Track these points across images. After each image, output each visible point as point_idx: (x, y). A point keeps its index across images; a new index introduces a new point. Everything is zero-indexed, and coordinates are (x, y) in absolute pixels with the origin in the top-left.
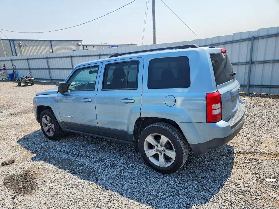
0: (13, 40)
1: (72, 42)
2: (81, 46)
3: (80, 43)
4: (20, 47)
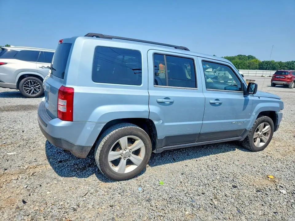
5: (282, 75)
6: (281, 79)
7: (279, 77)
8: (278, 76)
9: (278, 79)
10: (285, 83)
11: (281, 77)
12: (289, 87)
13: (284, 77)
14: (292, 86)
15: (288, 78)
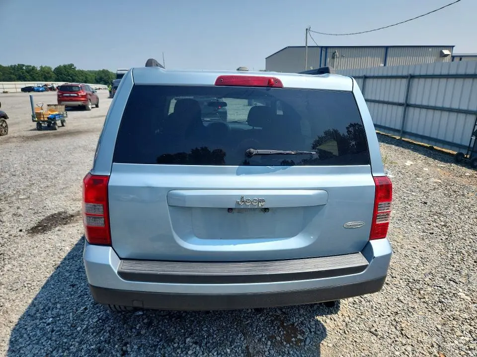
0: (327, 48)
1: (430, 49)
2: (448, 57)
3: (446, 52)
4: (333, 58)
5: (72, 92)
6: (74, 99)
7: (68, 95)
8: (68, 93)
9: (68, 99)
10: (79, 103)
11: (72, 95)
12: (87, 108)
13: (76, 95)
14: (90, 107)
15: (83, 96)
